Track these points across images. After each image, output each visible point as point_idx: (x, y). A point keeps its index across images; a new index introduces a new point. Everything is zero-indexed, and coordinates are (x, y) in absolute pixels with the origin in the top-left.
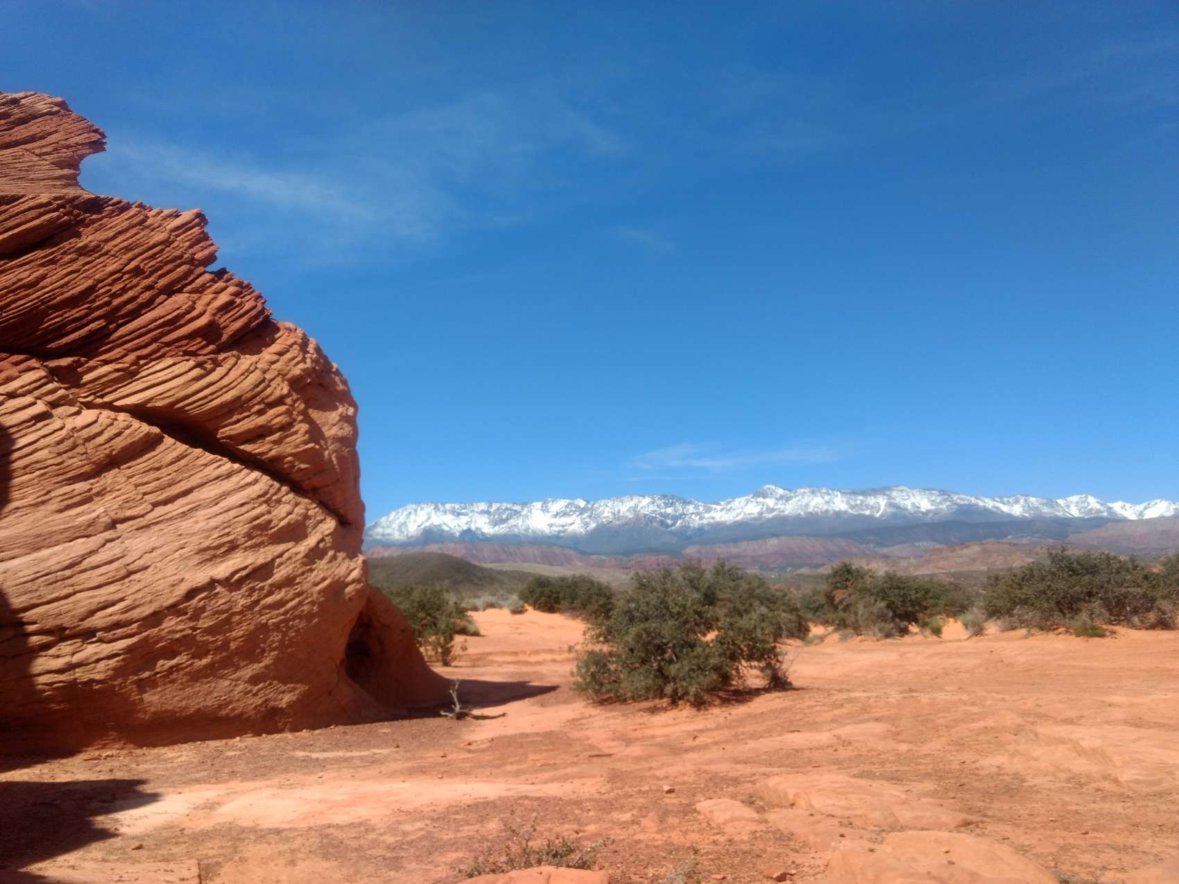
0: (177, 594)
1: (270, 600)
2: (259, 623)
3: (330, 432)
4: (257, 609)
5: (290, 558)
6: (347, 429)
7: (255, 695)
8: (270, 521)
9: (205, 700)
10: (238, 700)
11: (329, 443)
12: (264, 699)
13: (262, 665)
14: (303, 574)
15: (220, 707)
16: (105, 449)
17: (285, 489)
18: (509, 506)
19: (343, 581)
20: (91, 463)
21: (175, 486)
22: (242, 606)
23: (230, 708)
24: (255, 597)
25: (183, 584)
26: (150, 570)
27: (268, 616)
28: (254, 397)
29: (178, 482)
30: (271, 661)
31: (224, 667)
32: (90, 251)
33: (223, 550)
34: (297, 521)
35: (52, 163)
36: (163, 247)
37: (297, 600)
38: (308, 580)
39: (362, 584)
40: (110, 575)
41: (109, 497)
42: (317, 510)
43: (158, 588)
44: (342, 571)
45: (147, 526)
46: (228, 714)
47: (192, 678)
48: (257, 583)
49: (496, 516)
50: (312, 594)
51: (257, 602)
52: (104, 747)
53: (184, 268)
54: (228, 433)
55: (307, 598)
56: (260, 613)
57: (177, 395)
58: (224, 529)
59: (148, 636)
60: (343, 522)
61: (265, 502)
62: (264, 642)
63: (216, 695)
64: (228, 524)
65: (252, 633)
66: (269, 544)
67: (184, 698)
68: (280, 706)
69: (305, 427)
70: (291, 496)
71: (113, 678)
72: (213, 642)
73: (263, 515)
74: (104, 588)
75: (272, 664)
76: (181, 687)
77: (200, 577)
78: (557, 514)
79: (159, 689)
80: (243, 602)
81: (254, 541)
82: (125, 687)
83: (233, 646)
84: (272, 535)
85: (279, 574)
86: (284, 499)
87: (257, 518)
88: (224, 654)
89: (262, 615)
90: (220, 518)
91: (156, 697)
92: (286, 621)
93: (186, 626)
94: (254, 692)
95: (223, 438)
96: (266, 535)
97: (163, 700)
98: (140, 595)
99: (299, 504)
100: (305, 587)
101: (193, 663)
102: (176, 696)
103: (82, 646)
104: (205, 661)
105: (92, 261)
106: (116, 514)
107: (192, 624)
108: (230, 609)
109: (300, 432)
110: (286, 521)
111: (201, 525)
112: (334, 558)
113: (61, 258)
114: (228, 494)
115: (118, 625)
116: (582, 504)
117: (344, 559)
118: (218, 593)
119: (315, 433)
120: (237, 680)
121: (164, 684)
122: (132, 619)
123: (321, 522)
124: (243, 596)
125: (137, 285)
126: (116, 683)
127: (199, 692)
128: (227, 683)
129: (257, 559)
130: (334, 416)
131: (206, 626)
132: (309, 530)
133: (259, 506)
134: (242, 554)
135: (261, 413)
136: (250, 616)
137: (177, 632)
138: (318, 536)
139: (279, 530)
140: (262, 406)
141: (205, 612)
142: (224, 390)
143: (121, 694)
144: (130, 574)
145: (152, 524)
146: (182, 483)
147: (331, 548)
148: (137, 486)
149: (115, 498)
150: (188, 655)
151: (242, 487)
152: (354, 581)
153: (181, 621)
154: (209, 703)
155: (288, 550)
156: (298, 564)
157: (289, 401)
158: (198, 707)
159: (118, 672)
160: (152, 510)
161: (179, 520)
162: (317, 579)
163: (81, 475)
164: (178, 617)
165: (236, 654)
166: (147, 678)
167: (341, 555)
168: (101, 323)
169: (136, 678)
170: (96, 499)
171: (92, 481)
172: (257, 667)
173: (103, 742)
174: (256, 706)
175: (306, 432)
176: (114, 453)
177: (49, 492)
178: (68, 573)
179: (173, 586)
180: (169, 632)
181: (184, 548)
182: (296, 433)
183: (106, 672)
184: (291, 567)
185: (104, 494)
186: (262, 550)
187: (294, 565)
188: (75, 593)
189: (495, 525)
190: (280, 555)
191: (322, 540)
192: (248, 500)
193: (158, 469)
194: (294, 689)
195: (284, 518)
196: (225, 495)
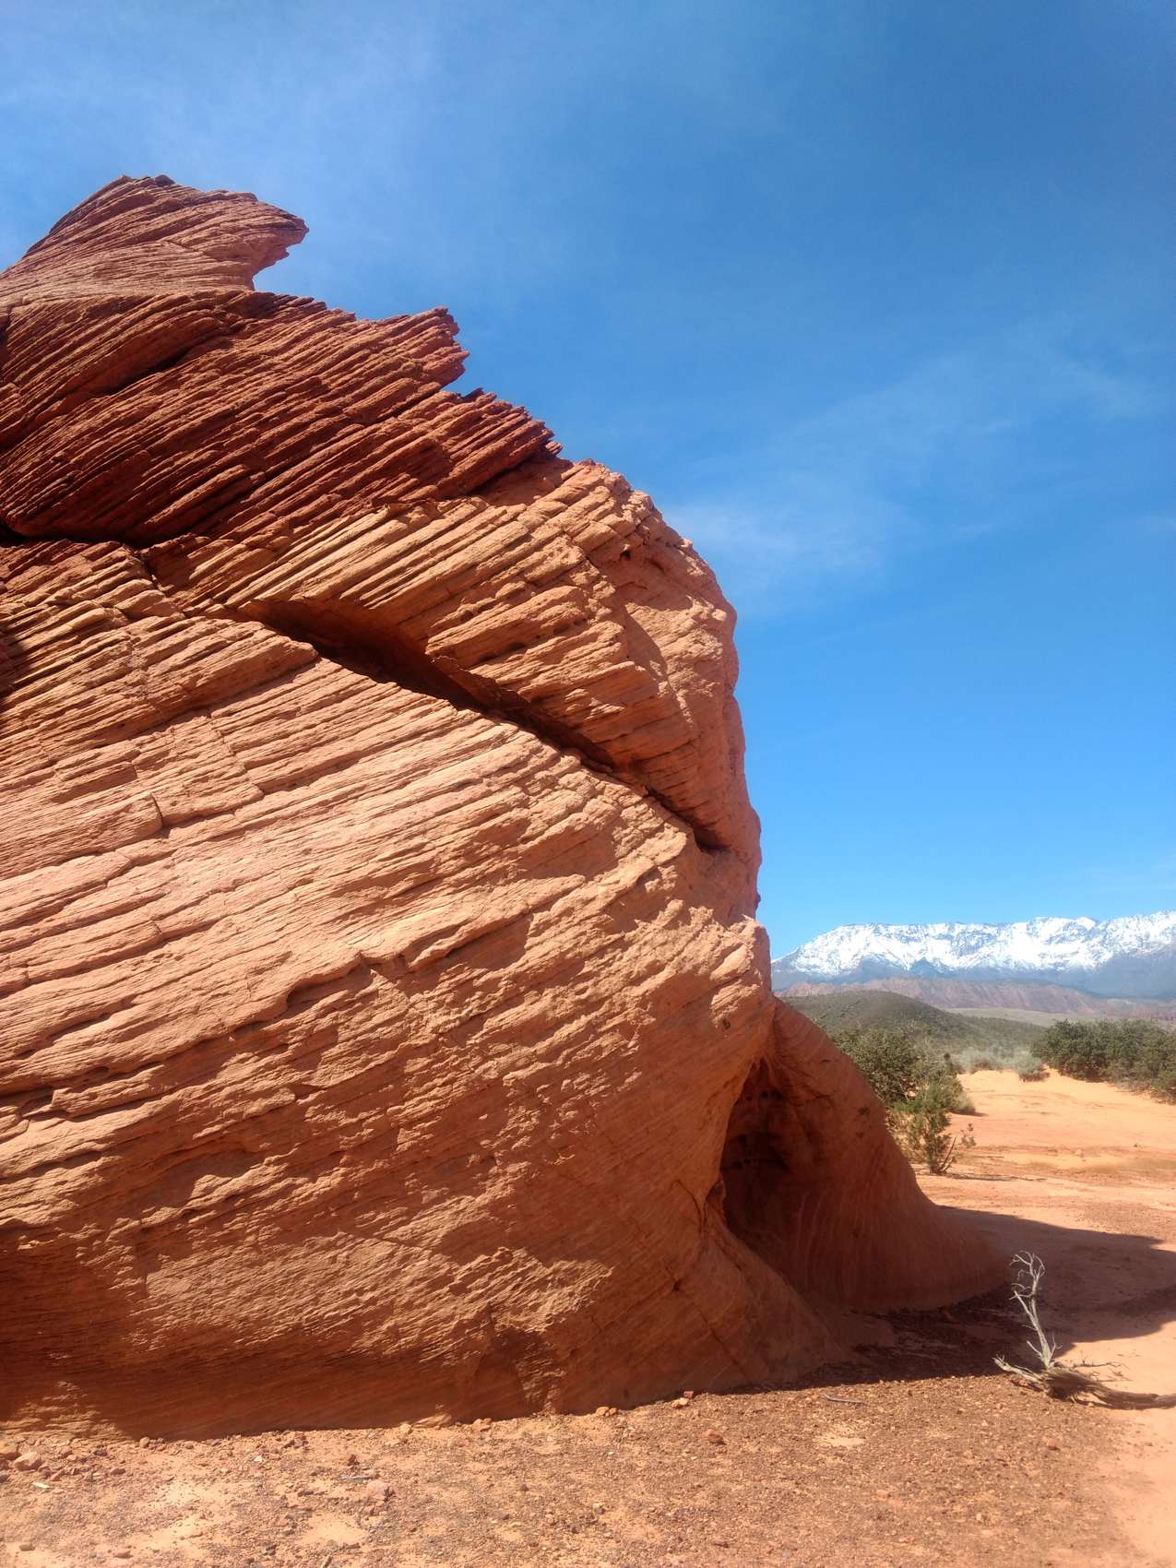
0: (268, 991)
1: (511, 1016)
2: (479, 1078)
3: (670, 647)
4: (475, 1039)
5: (568, 912)
6: (710, 645)
7: (460, 1290)
8: (524, 823)
9: (315, 1301)
10: (409, 1306)
11: (670, 668)
12: (482, 1304)
13: (482, 1200)
14: (601, 951)
15: (356, 1325)
16: (183, 676)
17: (567, 760)
18: (979, 928)
19: (707, 975)
20: (146, 701)
21: (320, 749)
22: (435, 1030)
23: (384, 1327)
24: (472, 1006)
25: (284, 967)
26: (213, 931)
27: (503, 1059)
28: (504, 566)
29: (328, 742)
30: (510, 1190)
31: (378, 1203)
32: (240, 365)
33: (402, 886)
34: (590, 826)
35: (205, 253)
36: (367, 351)
37: (584, 1019)
38: (613, 968)
39: (754, 986)
40: (113, 940)
41: (169, 770)
42: (642, 807)
43: (222, 976)
44: (701, 949)
45: (237, 833)
46: (377, 1347)
47: (285, 1230)
48: (477, 972)
49: (962, 943)
50: (623, 1005)
51: (475, 1021)
52: (44, 1423)
53: (402, 382)
54: (446, 643)
55: (611, 1017)
56: (484, 1053)
57: (345, 571)
58: (410, 837)
59: (178, 1103)
60: (706, 840)
61: (516, 782)
62: (491, 1134)
63: (346, 1285)
64: (422, 826)
65: (457, 1104)
66: (519, 877)
67: (258, 1293)
68: (531, 1328)
69: (612, 628)
70: (582, 775)
71: (71, 1220)
72: (346, 1129)
73: (507, 808)
74: (95, 972)
75: (513, 1198)
76: (253, 1255)
77: (334, 952)
78: (1051, 940)
79: (193, 1261)
80: (437, 1019)
81: (483, 866)
82: (101, 1251)
83: (405, 1140)
84: (529, 854)
85: (537, 952)
86: (563, 781)
87: (492, 814)
88: (379, 1164)
89: (486, 1059)
90: (405, 815)
91: (184, 1284)
92: (551, 1076)
93: (281, 1081)
94: (457, 1281)
95: (436, 654)
96: (513, 856)
97: (199, 1294)
98: (172, 992)
99: (601, 792)
100: (604, 987)
101: (292, 1187)
102: (235, 1285)
103: (14, 1124)
104: (325, 1183)
105: (241, 379)
106: (174, 804)
107: (296, 1076)
108: (403, 1037)
109: (602, 638)
110: (564, 824)
111: (361, 829)
112: (682, 917)
113: (189, 378)
114: (434, 765)
115: (102, 1071)
116: (1088, 924)
117: (707, 922)
118: (375, 994)
119: (636, 643)
120: (411, 1243)
121: (209, 1247)
122: (139, 1056)
123: (651, 834)
124: (440, 1004)
125: (311, 408)
126: (79, 1236)
127: (302, 1274)
128: (382, 1250)
129: (483, 911)
130: (683, 619)
131: (332, 1082)
132: (621, 849)
133: (500, 790)
134: (448, 899)
135: (515, 598)
136: (453, 1060)
137: (255, 1096)
138: (643, 865)
139: (542, 843)
140: (520, 585)
141: (333, 1045)
142: (440, 555)
143: (89, 1269)
144: (164, 939)
145: (247, 828)
146: (336, 744)
147: (675, 895)
148: (235, 750)
149: (181, 773)
150: (278, 1162)
151: (466, 751)
152: (733, 977)
153: (269, 1067)
154: (327, 1311)
155: (566, 892)
156: (587, 926)
157: (580, 578)
158: (293, 1320)
159: (88, 1204)
160: (261, 798)
161: (312, 819)
162: (638, 968)
163: (122, 725)
164: (262, 1056)
165: (414, 1164)
166: (161, 1225)
167: (699, 914)
168: (238, 470)
169: (136, 1223)
170: (141, 775)
171: (139, 739)
172: (469, 1207)
173: (42, 1409)
174: (461, 1326)
175: (616, 638)
176: (200, 683)
177: (53, 762)
178: (21, 933)
179: (259, 971)
180: (232, 1096)
181: (310, 881)
182: (594, 638)
183: (54, 1203)
184: (570, 933)
185: (162, 765)
186: (499, 890)
187: (577, 930)
188: (27, 983)
189: (961, 955)
190: (546, 904)
191: (652, 873)
192: (476, 776)
193: (289, 715)
194: (573, 1275)
195: (560, 818)
196: (423, 768)
